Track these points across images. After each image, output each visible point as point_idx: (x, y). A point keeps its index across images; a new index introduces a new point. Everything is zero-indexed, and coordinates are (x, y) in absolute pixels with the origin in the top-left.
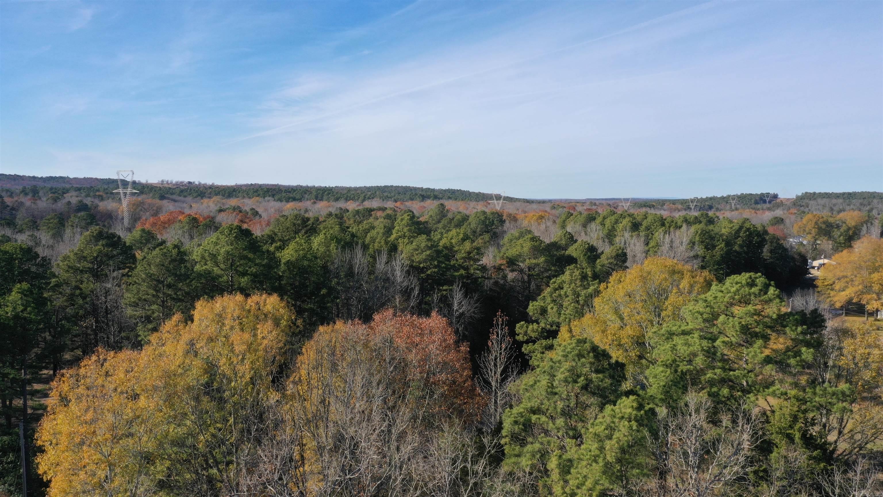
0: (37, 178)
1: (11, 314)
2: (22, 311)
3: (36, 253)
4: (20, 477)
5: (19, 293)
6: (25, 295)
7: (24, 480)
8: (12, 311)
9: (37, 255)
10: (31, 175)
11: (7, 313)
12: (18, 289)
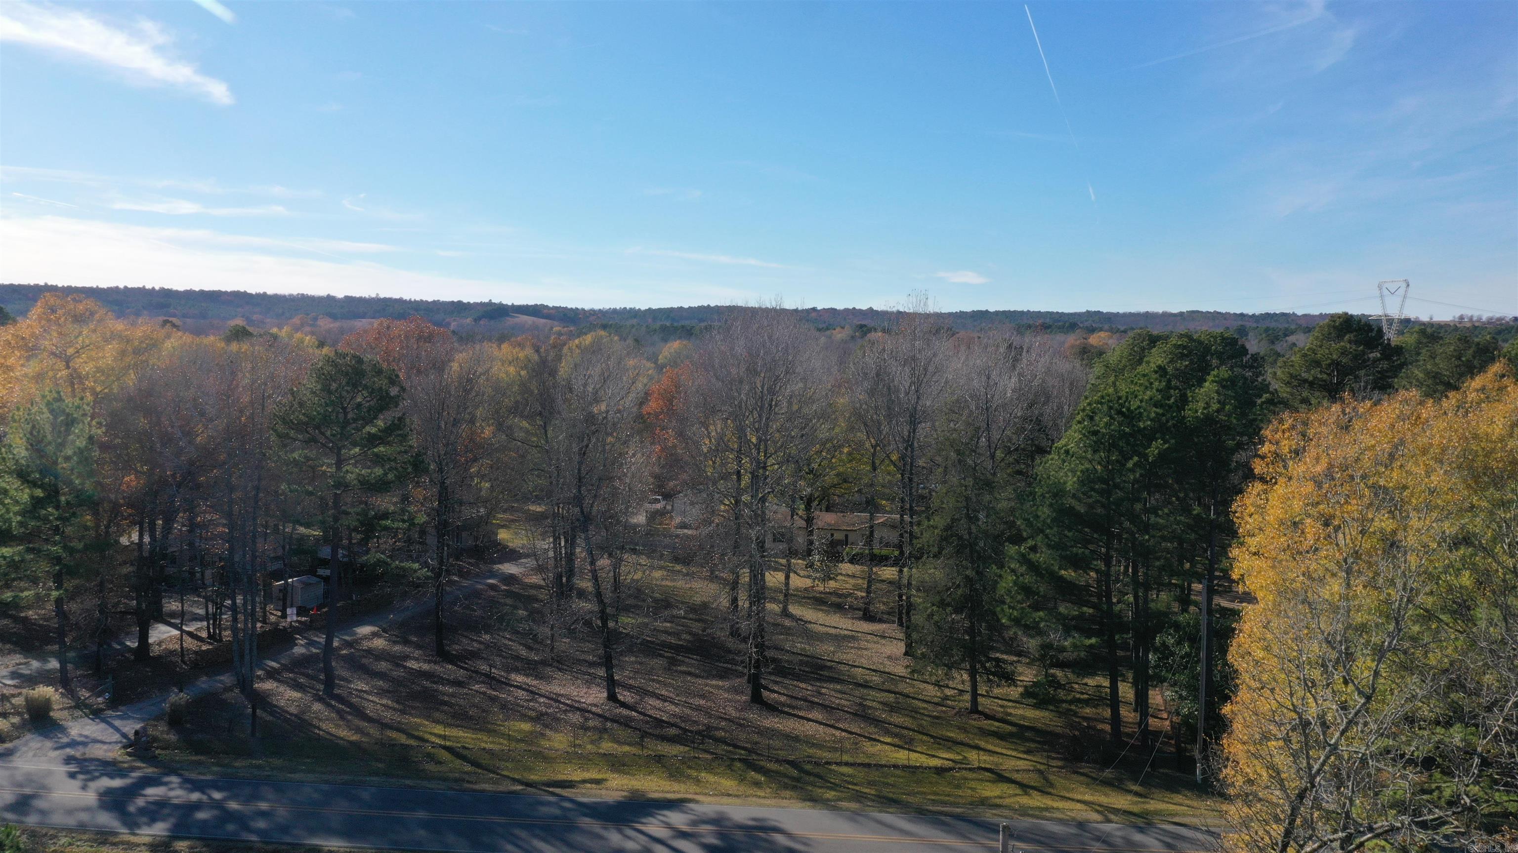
0: (1247, 315)
1: (1202, 413)
2: (1218, 411)
3: (1243, 347)
4: (1196, 677)
5: (1216, 382)
6: (1224, 387)
7: (1202, 682)
8: (1205, 408)
9: (1244, 351)
10: (1238, 312)
11: (1197, 411)
12: (1215, 376)
